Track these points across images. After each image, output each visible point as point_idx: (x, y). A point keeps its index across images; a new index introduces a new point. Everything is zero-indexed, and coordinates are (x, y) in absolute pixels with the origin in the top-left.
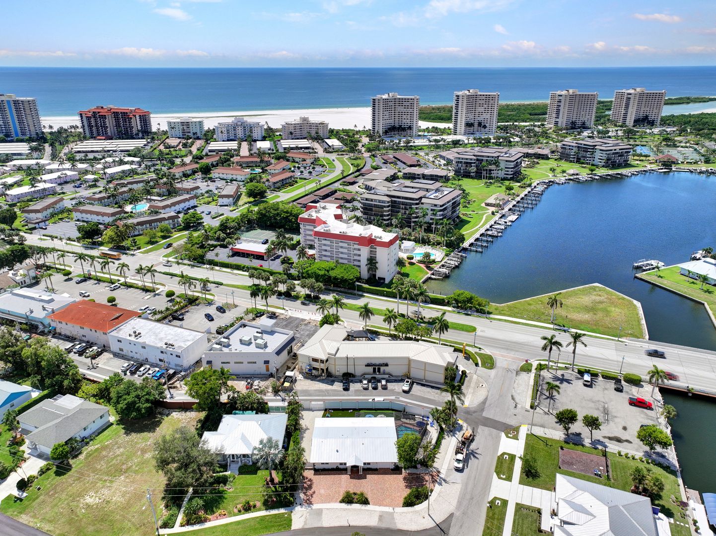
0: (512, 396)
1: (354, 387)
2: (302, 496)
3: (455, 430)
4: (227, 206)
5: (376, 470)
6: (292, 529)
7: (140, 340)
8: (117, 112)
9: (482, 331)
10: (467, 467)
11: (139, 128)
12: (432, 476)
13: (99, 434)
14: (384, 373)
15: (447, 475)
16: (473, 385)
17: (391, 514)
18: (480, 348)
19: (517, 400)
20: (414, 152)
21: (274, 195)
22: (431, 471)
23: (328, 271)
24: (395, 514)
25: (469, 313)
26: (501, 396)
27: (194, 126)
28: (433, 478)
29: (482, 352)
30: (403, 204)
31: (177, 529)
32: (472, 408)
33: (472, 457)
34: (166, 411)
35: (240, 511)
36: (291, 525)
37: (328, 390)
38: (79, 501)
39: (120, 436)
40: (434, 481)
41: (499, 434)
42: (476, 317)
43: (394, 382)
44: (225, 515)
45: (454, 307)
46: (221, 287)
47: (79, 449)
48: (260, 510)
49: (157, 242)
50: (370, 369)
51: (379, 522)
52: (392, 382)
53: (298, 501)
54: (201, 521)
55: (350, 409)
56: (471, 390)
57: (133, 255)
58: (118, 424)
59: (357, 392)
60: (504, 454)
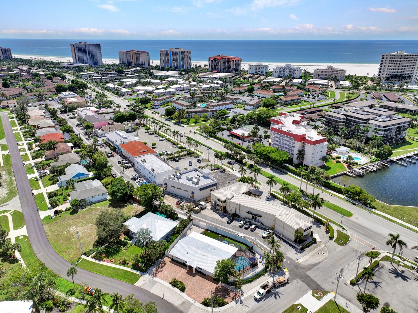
0: (342, 269)
1: (235, 223)
2: (154, 270)
3: (277, 274)
4: (249, 110)
5: (205, 275)
6: (134, 285)
7: (144, 164)
8: (225, 59)
9: (356, 218)
10: (264, 301)
11: (234, 68)
12: (236, 295)
13: (99, 202)
14: (258, 222)
15: (245, 299)
16: (316, 250)
17: (191, 304)
18: (344, 229)
19: (344, 274)
20: (403, 93)
21: (281, 108)
22: (238, 291)
23: (269, 153)
24: (193, 305)
25: (357, 203)
26: (332, 265)
27: (262, 68)
28: (235, 296)
29: (344, 232)
30: (354, 122)
31: (89, 259)
32: (303, 265)
33: (273, 296)
34: (133, 202)
35: (120, 263)
36: (136, 282)
37: (218, 220)
38: (68, 228)
39: (105, 206)
40: (234, 298)
41: (308, 290)
42: (360, 207)
43: (262, 229)
44: (112, 261)
45: (347, 196)
46: (210, 150)
47: (86, 206)
48: (129, 267)
49: (199, 122)
50: (250, 216)
51: (180, 305)
52: (260, 229)
53: (149, 272)
54: (101, 259)
55: (220, 235)
56: (312, 253)
57: (183, 127)
58: (109, 201)
59: (234, 227)
60: (300, 305)
